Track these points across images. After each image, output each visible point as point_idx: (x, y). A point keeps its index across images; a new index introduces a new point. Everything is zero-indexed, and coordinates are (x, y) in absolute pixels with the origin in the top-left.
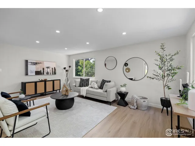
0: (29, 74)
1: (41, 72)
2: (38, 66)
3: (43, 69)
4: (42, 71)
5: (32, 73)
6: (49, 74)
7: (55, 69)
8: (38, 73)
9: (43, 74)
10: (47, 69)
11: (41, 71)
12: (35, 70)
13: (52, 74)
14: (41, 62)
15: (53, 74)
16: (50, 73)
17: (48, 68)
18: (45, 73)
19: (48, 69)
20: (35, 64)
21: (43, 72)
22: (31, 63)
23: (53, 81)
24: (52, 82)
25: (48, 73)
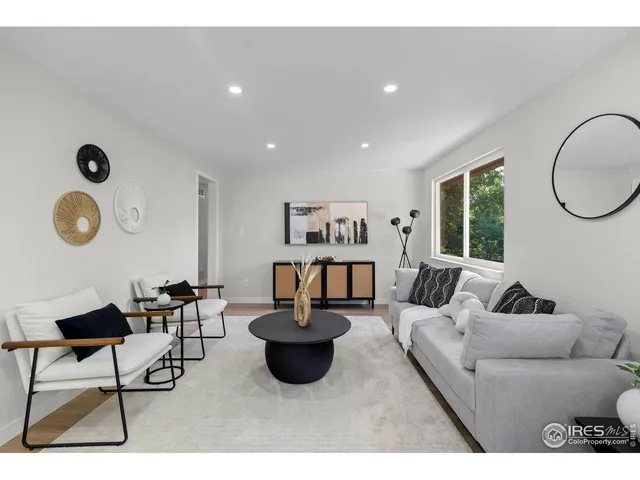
0: (293, 240)
1: (321, 235)
2: (314, 216)
3: (328, 225)
4: (324, 233)
5: (300, 237)
6: (346, 242)
7: (363, 225)
8: (313, 238)
9: (328, 240)
10: (337, 225)
11: (321, 231)
12: (306, 229)
13: (352, 241)
14: (321, 205)
15: (356, 242)
16: (349, 240)
17: (340, 221)
18: (332, 239)
19: (342, 226)
20: (306, 211)
21: (328, 234)
22: (297, 209)
23: (349, 265)
24: (345, 267)
25: (340, 239)
